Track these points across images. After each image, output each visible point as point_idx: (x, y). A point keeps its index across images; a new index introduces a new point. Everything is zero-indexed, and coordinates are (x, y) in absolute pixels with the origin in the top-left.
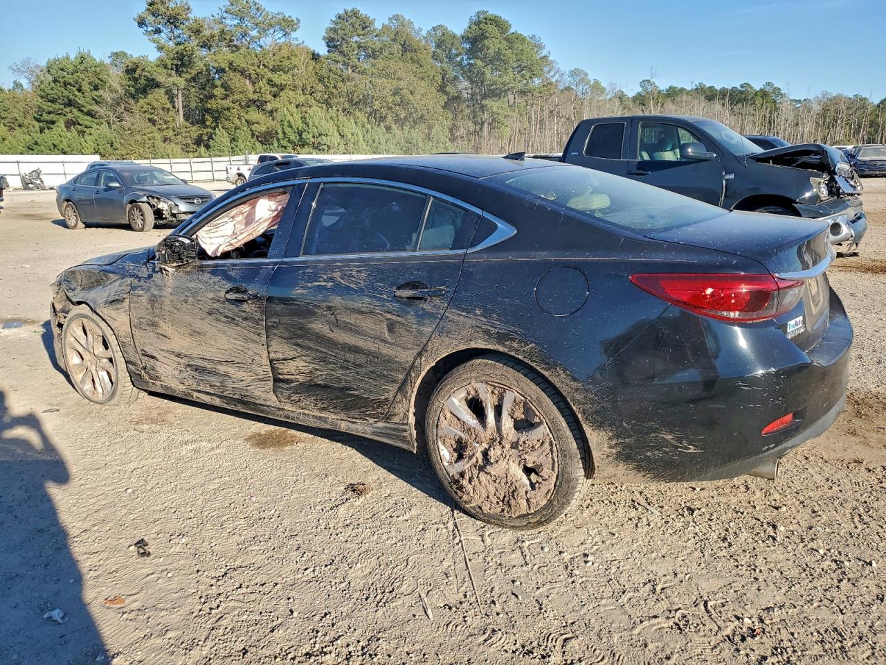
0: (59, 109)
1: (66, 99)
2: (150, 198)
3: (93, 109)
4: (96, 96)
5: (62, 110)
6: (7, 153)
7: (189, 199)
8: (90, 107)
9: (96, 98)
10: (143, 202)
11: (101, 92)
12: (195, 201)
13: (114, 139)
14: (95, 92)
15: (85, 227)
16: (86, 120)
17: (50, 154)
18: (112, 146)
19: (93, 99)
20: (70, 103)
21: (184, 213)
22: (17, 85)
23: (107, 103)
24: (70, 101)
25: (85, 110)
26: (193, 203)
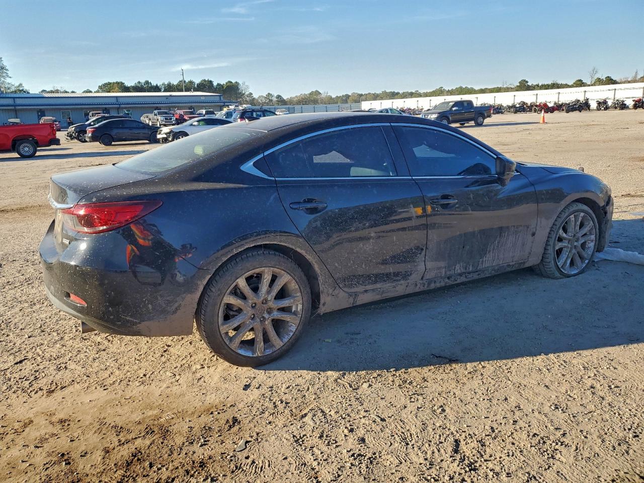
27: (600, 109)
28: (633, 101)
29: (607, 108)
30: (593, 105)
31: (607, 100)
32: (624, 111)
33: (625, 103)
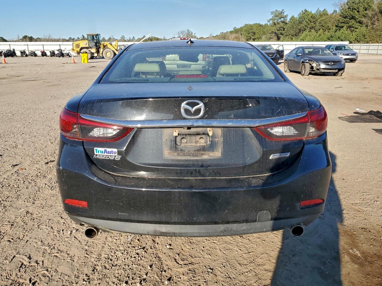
0: (347, 21)
1: (351, 16)
2: (310, 61)
3: (361, 20)
4: (365, 13)
5: (348, 21)
6: (319, 41)
7: (327, 62)
8: (360, 19)
9: (364, 14)
10: (307, 63)
11: (367, 12)
12: (330, 64)
13: (366, 34)
14: (365, 12)
15: (290, 72)
16: (357, 25)
17: (336, 41)
18: (364, 37)
19: (363, 15)
20: (353, 18)
21: (323, 69)
22: (335, 11)
23: (369, 17)
24: (353, 17)
25: (358, 20)
26: (329, 64)
27: (23, 56)
28: (41, 52)
29: (27, 56)
30: (18, 53)
31: (25, 51)
32: (35, 57)
33: (36, 53)
